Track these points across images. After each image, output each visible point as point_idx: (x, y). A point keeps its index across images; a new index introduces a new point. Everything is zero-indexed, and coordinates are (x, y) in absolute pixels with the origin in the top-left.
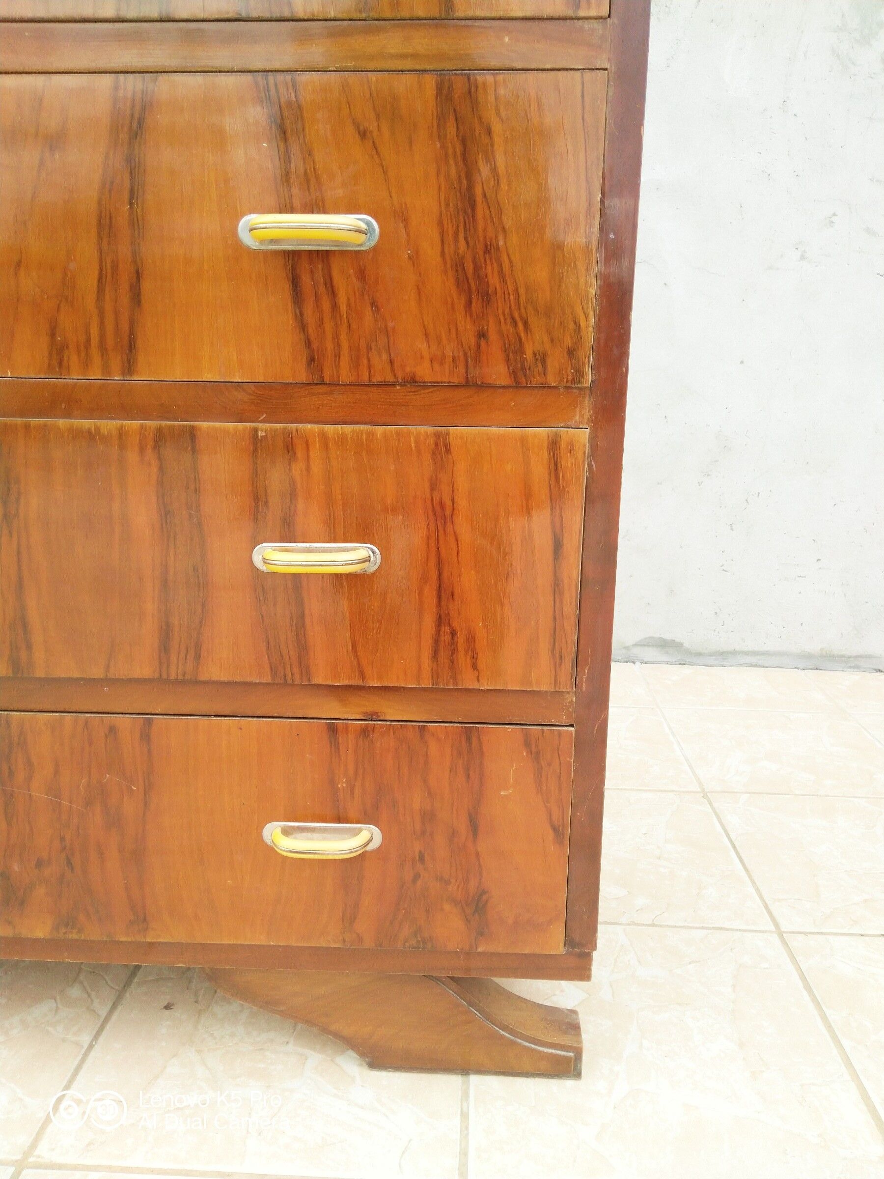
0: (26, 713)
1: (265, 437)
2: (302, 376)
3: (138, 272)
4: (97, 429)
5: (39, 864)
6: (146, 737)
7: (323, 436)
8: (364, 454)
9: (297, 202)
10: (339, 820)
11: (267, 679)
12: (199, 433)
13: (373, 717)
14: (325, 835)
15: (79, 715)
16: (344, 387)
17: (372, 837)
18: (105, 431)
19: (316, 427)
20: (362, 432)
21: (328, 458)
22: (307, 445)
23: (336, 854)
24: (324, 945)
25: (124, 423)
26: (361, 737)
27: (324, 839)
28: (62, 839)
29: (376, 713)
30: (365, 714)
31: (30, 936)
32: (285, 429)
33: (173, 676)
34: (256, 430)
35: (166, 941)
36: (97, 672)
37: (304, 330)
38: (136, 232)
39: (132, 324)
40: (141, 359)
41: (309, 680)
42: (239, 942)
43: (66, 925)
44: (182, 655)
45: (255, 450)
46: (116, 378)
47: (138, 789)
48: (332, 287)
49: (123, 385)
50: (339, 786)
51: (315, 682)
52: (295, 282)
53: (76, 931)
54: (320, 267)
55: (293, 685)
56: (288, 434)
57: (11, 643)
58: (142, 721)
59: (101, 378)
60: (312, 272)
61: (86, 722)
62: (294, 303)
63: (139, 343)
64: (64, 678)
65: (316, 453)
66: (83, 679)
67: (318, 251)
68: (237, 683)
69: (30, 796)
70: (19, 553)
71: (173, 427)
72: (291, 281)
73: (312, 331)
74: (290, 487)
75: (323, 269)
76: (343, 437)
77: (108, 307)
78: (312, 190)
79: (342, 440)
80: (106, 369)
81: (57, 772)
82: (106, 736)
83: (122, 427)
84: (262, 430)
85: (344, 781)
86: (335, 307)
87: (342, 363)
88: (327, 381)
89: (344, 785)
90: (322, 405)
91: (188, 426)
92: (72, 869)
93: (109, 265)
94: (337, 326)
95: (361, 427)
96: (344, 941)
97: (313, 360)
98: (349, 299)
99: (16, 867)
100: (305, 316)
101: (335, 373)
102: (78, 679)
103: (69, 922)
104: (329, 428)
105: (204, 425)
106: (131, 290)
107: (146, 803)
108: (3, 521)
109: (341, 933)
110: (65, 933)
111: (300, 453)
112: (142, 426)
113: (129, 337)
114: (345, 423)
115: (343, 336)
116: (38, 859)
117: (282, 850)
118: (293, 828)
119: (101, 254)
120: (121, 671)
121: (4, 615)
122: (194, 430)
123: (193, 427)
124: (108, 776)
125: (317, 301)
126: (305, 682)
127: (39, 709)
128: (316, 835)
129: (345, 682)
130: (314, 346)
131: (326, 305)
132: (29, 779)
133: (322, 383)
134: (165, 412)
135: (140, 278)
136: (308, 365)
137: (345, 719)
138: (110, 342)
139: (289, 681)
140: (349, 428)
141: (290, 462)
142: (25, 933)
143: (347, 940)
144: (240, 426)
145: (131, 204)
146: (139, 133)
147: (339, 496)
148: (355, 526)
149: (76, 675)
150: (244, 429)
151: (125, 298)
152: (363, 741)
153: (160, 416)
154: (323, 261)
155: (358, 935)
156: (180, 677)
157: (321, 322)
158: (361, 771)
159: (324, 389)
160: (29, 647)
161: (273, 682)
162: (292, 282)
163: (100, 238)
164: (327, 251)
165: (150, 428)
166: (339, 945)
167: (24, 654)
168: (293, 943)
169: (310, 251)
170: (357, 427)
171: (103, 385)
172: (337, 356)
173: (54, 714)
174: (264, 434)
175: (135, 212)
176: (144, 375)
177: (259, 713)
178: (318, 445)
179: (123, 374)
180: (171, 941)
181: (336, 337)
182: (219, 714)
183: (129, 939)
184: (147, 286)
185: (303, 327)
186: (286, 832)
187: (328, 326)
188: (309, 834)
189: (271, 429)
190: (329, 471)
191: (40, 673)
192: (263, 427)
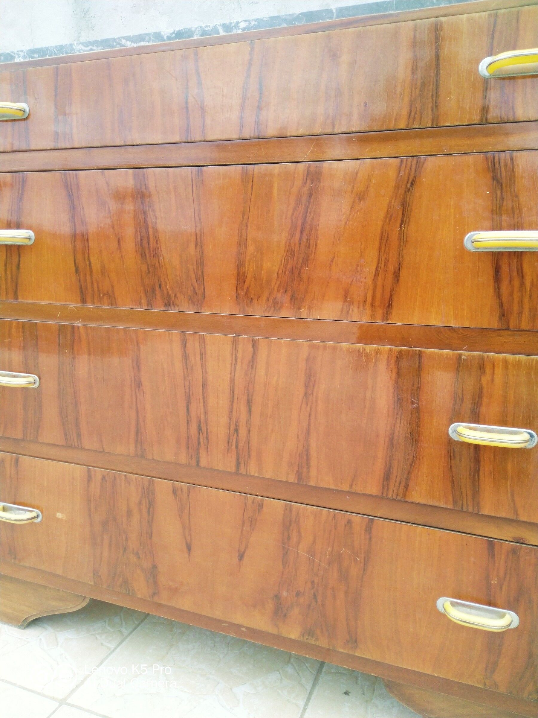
0: (302, 505)
1: (467, 360)
2: (495, 324)
3: (400, 264)
4: (364, 350)
5: (298, 594)
6: (369, 529)
7: (506, 362)
8: (533, 374)
9: (504, 224)
10: (490, 604)
11: (451, 506)
12: (424, 355)
13: (520, 541)
14: (479, 612)
15: (331, 510)
16: (522, 332)
17: (512, 620)
18: (368, 351)
19: (501, 356)
20: (533, 360)
21: (507, 375)
22: (494, 365)
23: (490, 628)
24: (470, 683)
25: (380, 347)
26: (511, 553)
27: (478, 615)
28: (313, 582)
29: (522, 539)
30: (514, 538)
31: (286, 636)
32: (480, 355)
33: (390, 496)
34: (461, 355)
35: (367, 657)
36: (346, 488)
37: (499, 298)
38: (402, 243)
39: (392, 292)
40: (394, 311)
41: (478, 511)
42: (413, 669)
43: (309, 635)
44: (397, 485)
45: (459, 367)
46: (378, 322)
47: (361, 560)
48: (522, 272)
49: (382, 325)
50: (492, 582)
51: (482, 512)
52: (497, 271)
53: (314, 639)
54: (515, 261)
55: (466, 512)
56: (481, 358)
57: (299, 464)
58: (367, 519)
59: (369, 321)
60: (509, 265)
61: (335, 515)
62: (495, 282)
63: (395, 304)
64: (326, 488)
65: (499, 371)
66: (336, 490)
67: (515, 252)
68: (430, 506)
69: (298, 553)
70: (310, 415)
71: (409, 351)
72: (494, 270)
73: (505, 298)
74: (479, 390)
75: (517, 262)
76: (519, 362)
77: (380, 282)
78: (516, 216)
79: (518, 365)
80: (373, 316)
81: (314, 542)
82: (345, 525)
83: (378, 349)
84: (465, 356)
85: (496, 579)
86: (522, 284)
87: (523, 318)
88: (511, 327)
89: (496, 582)
90: (506, 342)
91: (418, 351)
92: (316, 602)
93: (383, 260)
94: (522, 296)
95: (533, 357)
96: (485, 684)
97: (503, 315)
98: (533, 280)
99: (284, 593)
100: (501, 290)
101: (518, 324)
102: (333, 490)
103: (310, 633)
104: (510, 357)
105: (428, 350)
106: (394, 274)
107: (364, 570)
108: (304, 396)
109: (483, 678)
110: (307, 639)
111: (488, 371)
112: (390, 349)
113: (389, 299)
114: (520, 354)
115: (526, 301)
116: (297, 592)
117: (453, 618)
118: (458, 603)
119: (380, 254)
120: (358, 489)
121: (297, 447)
122: (421, 353)
123: (421, 352)
124: (343, 549)
125: (511, 280)
126: (476, 512)
127: (308, 503)
128: (473, 611)
129: (504, 516)
130: (505, 307)
131: (516, 283)
132: (298, 543)
133: (508, 329)
134: (404, 342)
135: (401, 267)
136: (500, 318)
137: (500, 539)
138: (377, 303)
139: (465, 509)
140: (523, 358)
141: (481, 375)
142: (285, 634)
143: (487, 684)
144: (451, 352)
145: (401, 228)
146: (411, 189)
147: (512, 398)
148: (521, 418)
149: (333, 487)
150: (453, 355)
151: (390, 278)
152: (512, 556)
153: (401, 344)
154: (518, 258)
155: (495, 683)
156: (394, 497)
157: (511, 294)
158: (508, 576)
159: (509, 333)
160: (308, 467)
161: (453, 508)
162: (496, 270)
163: (380, 246)
164: (521, 252)
165: (395, 351)
166: (481, 686)
167: (305, 471)
168: (450, 677)
169: (510, 252)
170: (530, 357)
171: (370, 325)
172: (520, 313)
173: (317, 508)
174: (465, 358)
175: (402, 232)
176: (395, 321)
177: (441, 526)
178: (501, 367)
179: (383, 319)
180: (371, 658)
181: (521, 302)
182: (415, 523)
183: (344, 651)
184: (404, 272)
185: (499, 296)
186: (453, 604)
187: (516, 295)
188: (468, 610)
189: (470, 355)
190: (507, 383)
191: (312, 483)
192: (466, 354)
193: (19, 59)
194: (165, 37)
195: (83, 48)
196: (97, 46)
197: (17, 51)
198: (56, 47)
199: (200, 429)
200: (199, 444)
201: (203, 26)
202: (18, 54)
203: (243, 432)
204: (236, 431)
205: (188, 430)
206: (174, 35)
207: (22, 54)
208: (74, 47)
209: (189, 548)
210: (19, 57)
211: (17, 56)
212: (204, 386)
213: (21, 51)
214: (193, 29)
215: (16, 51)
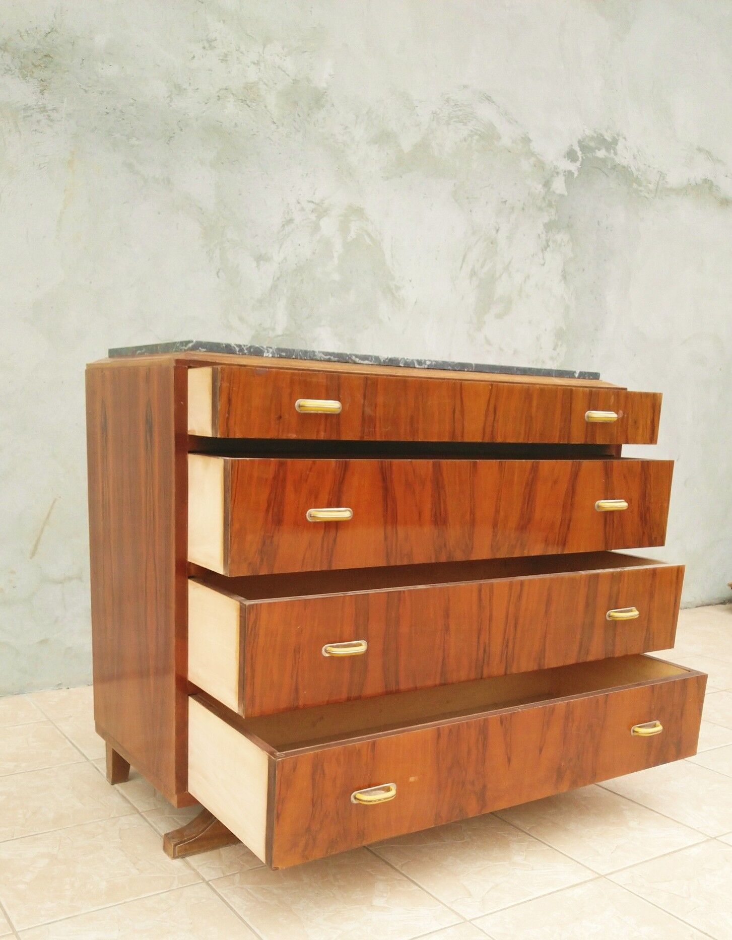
7: (628, 573)
17: (660, 726)
18: (577, 578)
48: (614, 521)
57: (539, 657)
70: (547, 624)
72: (605, 520)
98: (617, 524)
106: (568, 525)
108: (545, 613)
121: (539, 648)
135: (570, 521)
145: (571, 499)
193: (268, 354)
194: (382, 361)
195: (323, 356)
196: (334, 357)
197: (267, 347)
198: (301, 351)
199: (485, 651)
200: (483, 662)
201: (406, 358)
202: (267, 350)
203: (510, 646)
204: (507, 646)
205: (478, 654)
206: (387, 360)
207: (271, 350)
208: (316, 354)
209: (509, 760)
210: (268, 352)
211: (266, 351)
212: (490, 620)
213: (271, 348)
214: (400, 359)
215: (265, 347)
